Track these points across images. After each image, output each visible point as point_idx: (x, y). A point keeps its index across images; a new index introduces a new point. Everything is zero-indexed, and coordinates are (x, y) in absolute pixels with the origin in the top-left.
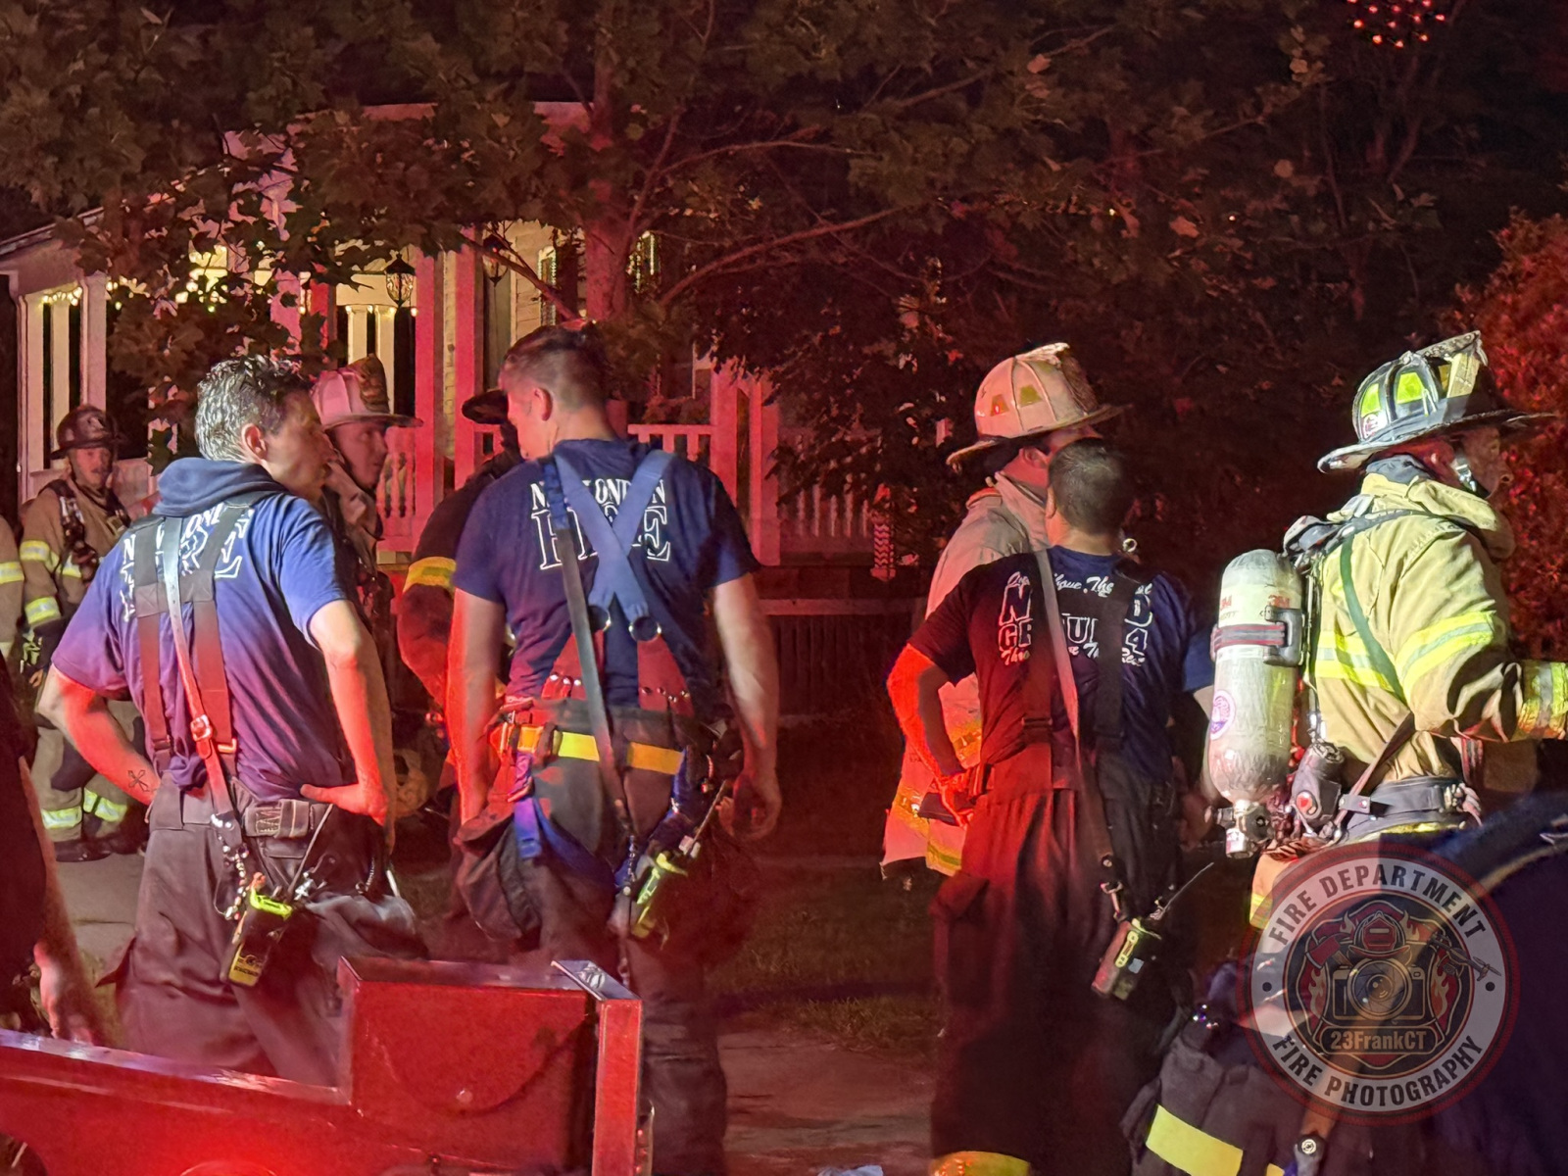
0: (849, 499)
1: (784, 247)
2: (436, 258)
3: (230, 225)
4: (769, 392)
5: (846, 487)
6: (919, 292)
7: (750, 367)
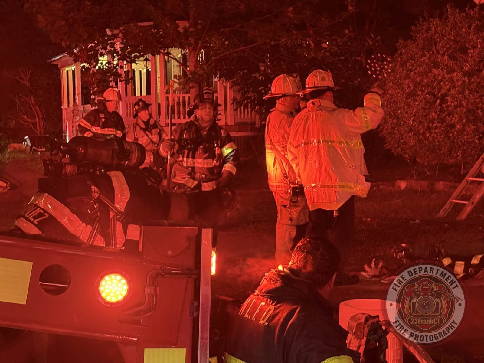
0: (249, 109)
1: (233, 53)
2: (155, 56)
3: (107, 50)
4: (231, 86)
5: (249, 107)
6: (264, 62)
7: (226, 80)
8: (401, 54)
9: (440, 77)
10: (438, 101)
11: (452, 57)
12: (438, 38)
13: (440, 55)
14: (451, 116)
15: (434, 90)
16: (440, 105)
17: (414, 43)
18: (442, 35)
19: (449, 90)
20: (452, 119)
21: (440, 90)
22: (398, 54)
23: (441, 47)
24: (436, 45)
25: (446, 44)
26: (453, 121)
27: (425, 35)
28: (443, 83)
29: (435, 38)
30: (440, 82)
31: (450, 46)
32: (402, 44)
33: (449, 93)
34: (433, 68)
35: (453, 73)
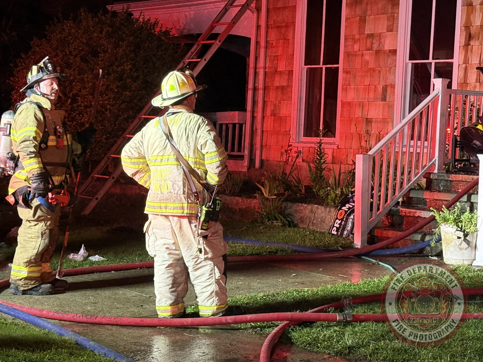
8: (35, 52)
9: (72, 78)
10: (70, 101)
11: (84, 60)
12: (71, 39)
13: (72, 57)
14: (81, 116)
15: (65, 89)
16: (71, 104)
17: (48, 43)
18: (76, 37)
19: (80, 91)
20: (82, 119)
21: (71, 90)
22: (32, 52)
23: (74, 49)
24: (69, 47)
25: (79, 47)
26: (83, 120)
27: (59, 36)
28: (74, 83)
29: (68, 40)
30: (72, 82)
31: (82, 49)
32: (36, 43)
33: (80, 93)
34: (65, 68)
35: (84, 75)
